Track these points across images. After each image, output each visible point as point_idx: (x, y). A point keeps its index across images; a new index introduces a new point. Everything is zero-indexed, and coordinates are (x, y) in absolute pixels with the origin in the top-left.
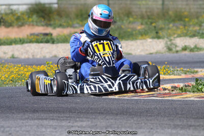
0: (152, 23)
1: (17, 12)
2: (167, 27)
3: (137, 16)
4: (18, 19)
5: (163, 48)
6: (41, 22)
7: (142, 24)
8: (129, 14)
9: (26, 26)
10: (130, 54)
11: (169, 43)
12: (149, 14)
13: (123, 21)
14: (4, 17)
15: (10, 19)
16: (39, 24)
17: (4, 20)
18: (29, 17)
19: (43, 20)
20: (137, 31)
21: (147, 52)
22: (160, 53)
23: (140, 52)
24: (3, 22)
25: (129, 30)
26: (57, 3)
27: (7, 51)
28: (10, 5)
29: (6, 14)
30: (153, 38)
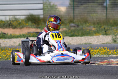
0: (100, 27)
1: (19, 20)
2: (110, 29)
3: (91, 23)
4: (20, 24)
5: (111, 41)
6: (33, 25)
7: (94, 27)
8: (86, 22)
9: (25, 28)
10: (90, 44)
11: (114, 37)
12: (98, 22)
13: (83, 25)
14: (12, 23)
15: (15, 23)
16: (32, 27)
17: (12, 24)
18: (26, 23)
19: (35, 24)
20: (93, 31)
21: (101, 43)
22: (109, 43)
23: (97, 42)
24: (11, 25)
25: (88, 30)
26: (43, 15)
27: (16, 42)
28: (15, 16)
29: (13, 21)
30: (103, 35)
